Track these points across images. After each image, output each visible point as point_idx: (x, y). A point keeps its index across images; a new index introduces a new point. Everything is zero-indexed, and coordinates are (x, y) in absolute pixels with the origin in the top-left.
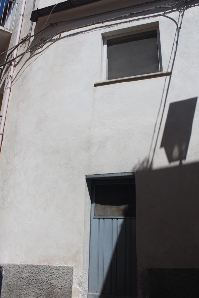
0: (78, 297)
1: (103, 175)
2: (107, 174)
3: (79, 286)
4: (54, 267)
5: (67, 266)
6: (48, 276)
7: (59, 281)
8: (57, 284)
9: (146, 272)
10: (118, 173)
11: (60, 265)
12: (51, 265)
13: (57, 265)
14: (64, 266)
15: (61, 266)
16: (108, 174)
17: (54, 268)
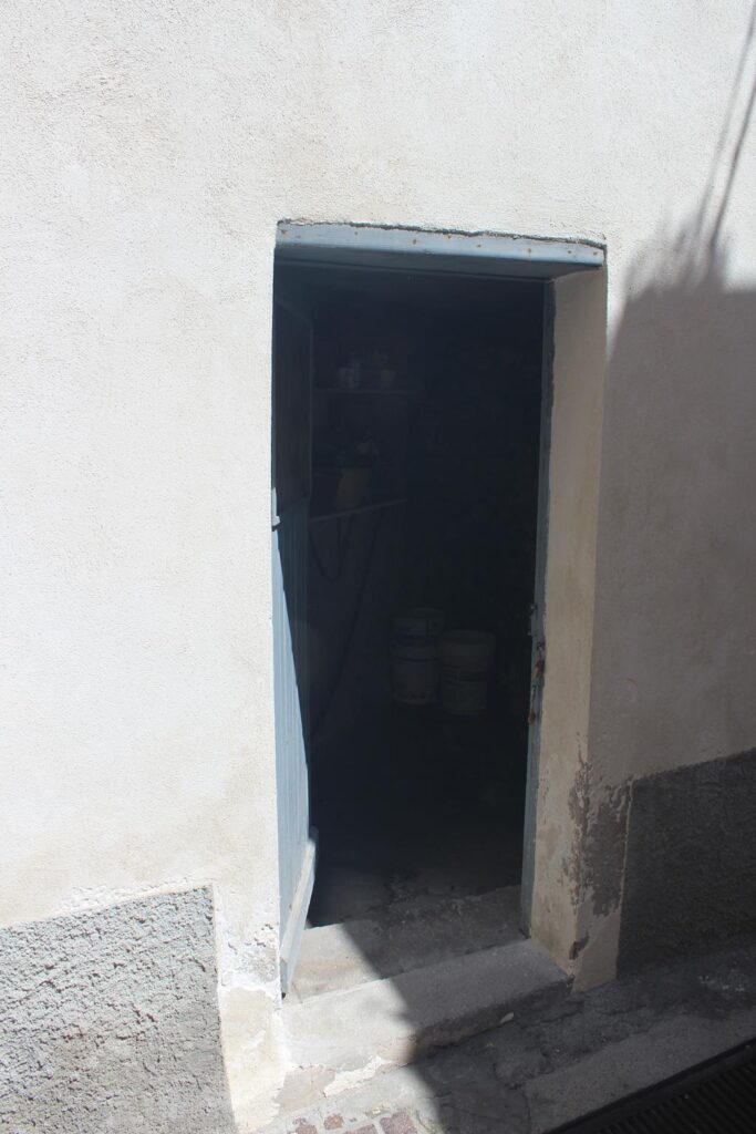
0: (263, 1033)
1: (414, 234)
2: (438, 232)
3: (261, 975)
4: (62, 923)
5: (165, 888)
6: (23, 994)
7: (113, 995)
8: (105, 1018)
9: (623, 798)
10: (512, 236)
11: (108, 900)
12: (30, 920)
13: (85, 905)
14: (141, 894)
15: (119, 900)
16: (445, 232)
17: (59, 931)
